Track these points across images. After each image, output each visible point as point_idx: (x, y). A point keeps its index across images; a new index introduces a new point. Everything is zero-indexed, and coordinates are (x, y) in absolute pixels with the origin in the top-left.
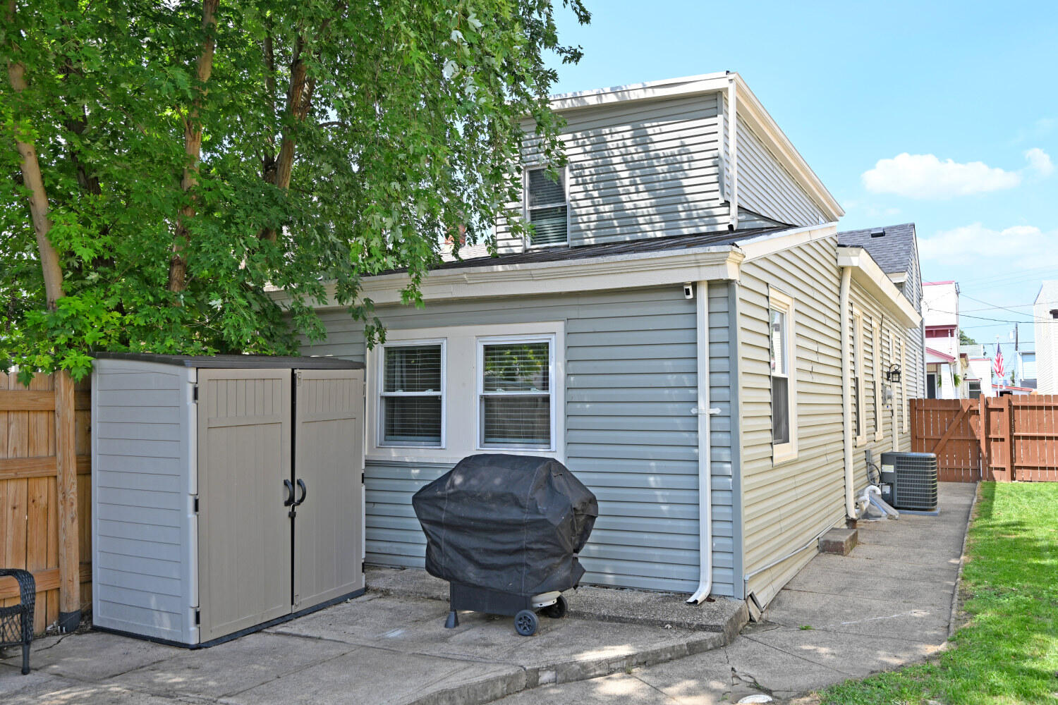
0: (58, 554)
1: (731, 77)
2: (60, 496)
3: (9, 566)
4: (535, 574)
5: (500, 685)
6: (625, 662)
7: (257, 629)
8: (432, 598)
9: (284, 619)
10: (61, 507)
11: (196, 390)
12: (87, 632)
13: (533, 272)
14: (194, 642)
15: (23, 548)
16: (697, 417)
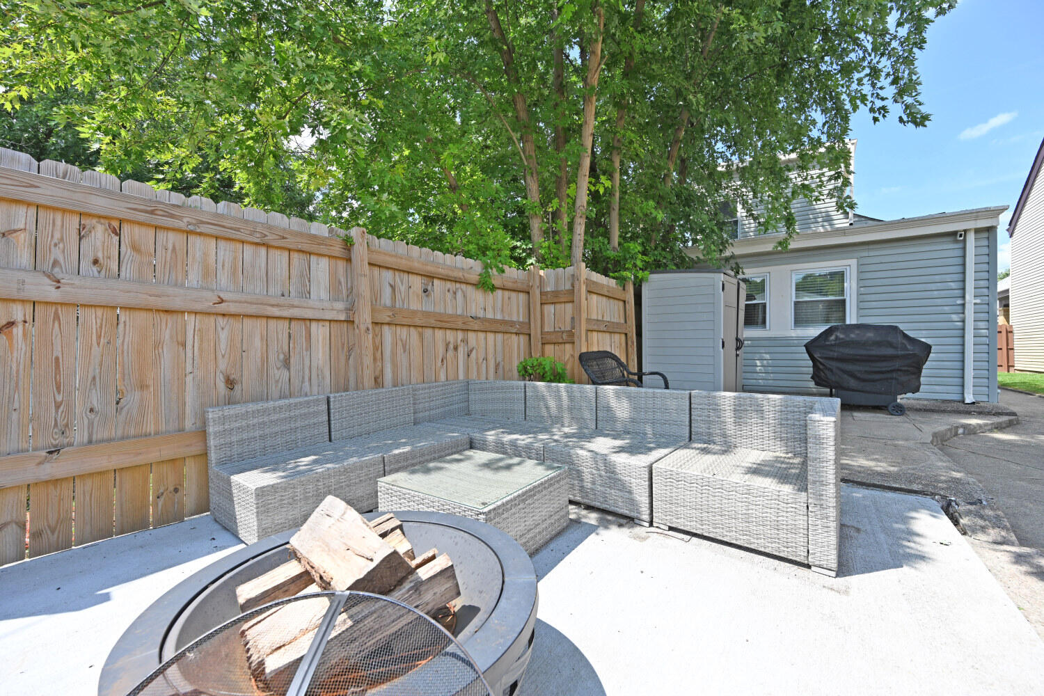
2: (630, 343)
4: (899, 383)
10: (630, 349)
11: (723, 285)
16: (963, 305)
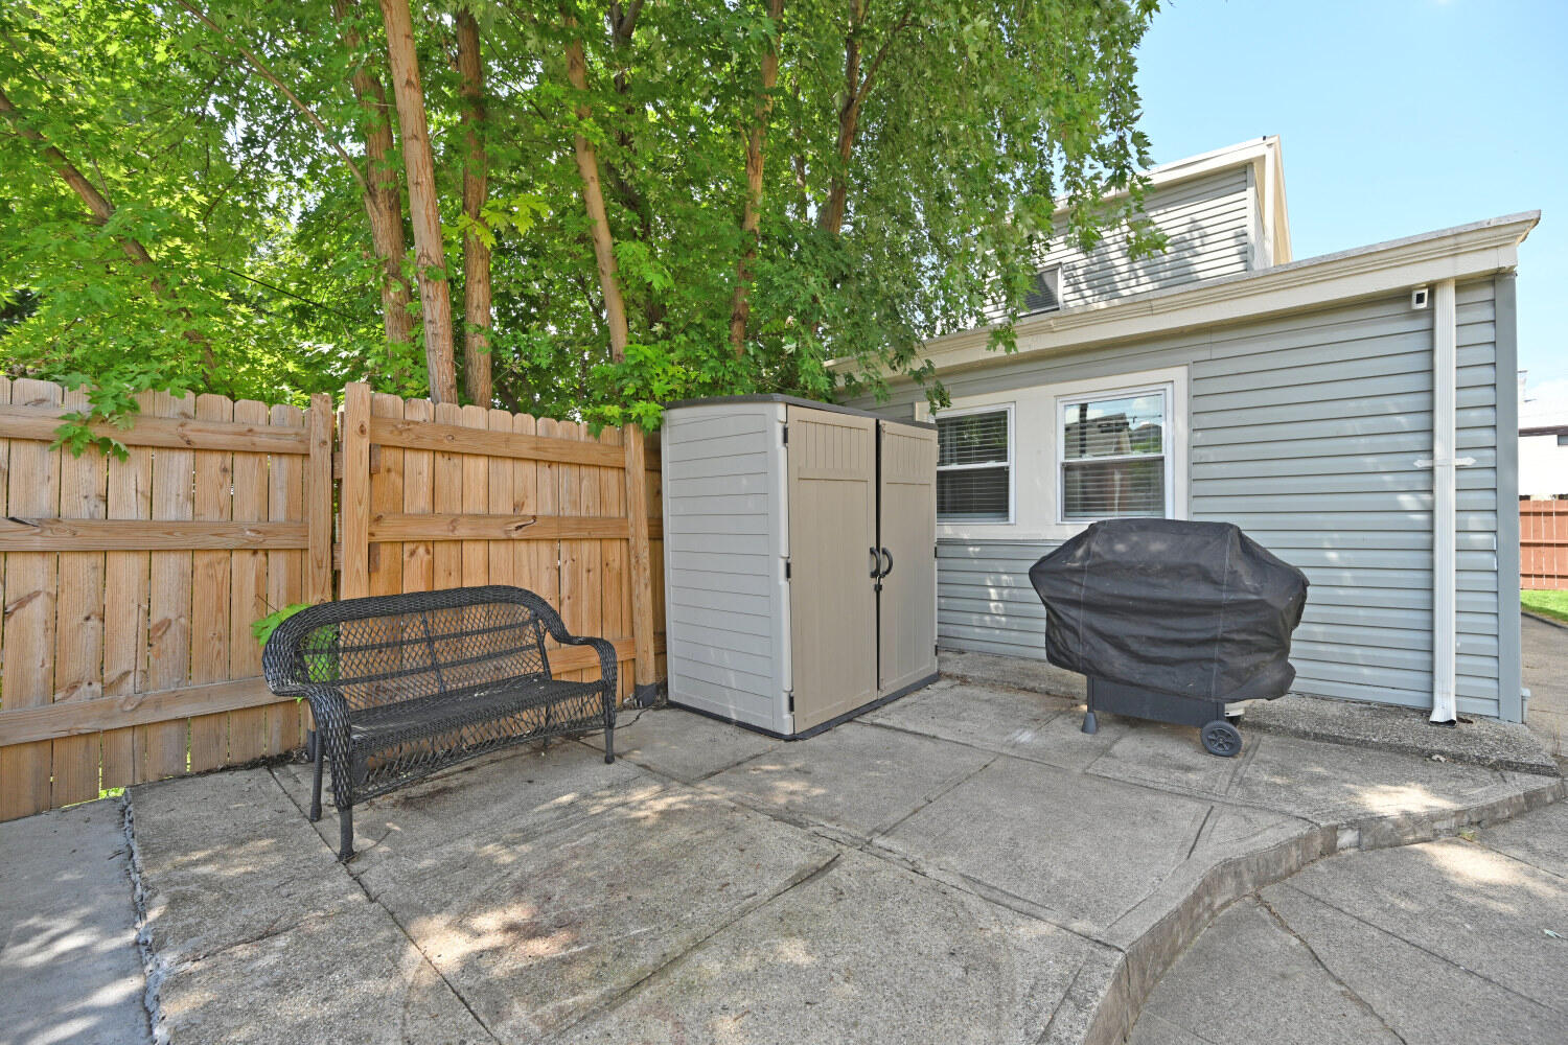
0: (632, 622)
1: (1268, 141)
2: (633, 560)
3: (586, 634)
4: (1230, 673)
5: (1294, 852)
6: (1454, 820)
7: (849, 718)
8: (1025, 689)
9: (873, 706)
10: (634, 573)
11: (785, 431)
12: (664, 708)
13: (1154, 303)
14: (788, 732)
15: (599, 614)
16: (1431, 470)
